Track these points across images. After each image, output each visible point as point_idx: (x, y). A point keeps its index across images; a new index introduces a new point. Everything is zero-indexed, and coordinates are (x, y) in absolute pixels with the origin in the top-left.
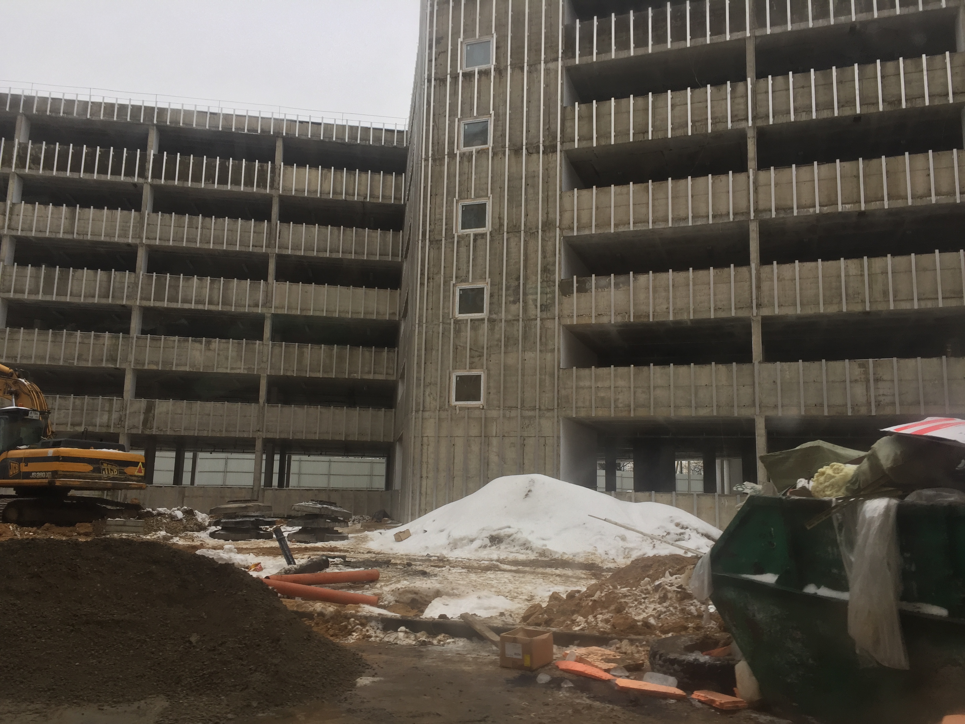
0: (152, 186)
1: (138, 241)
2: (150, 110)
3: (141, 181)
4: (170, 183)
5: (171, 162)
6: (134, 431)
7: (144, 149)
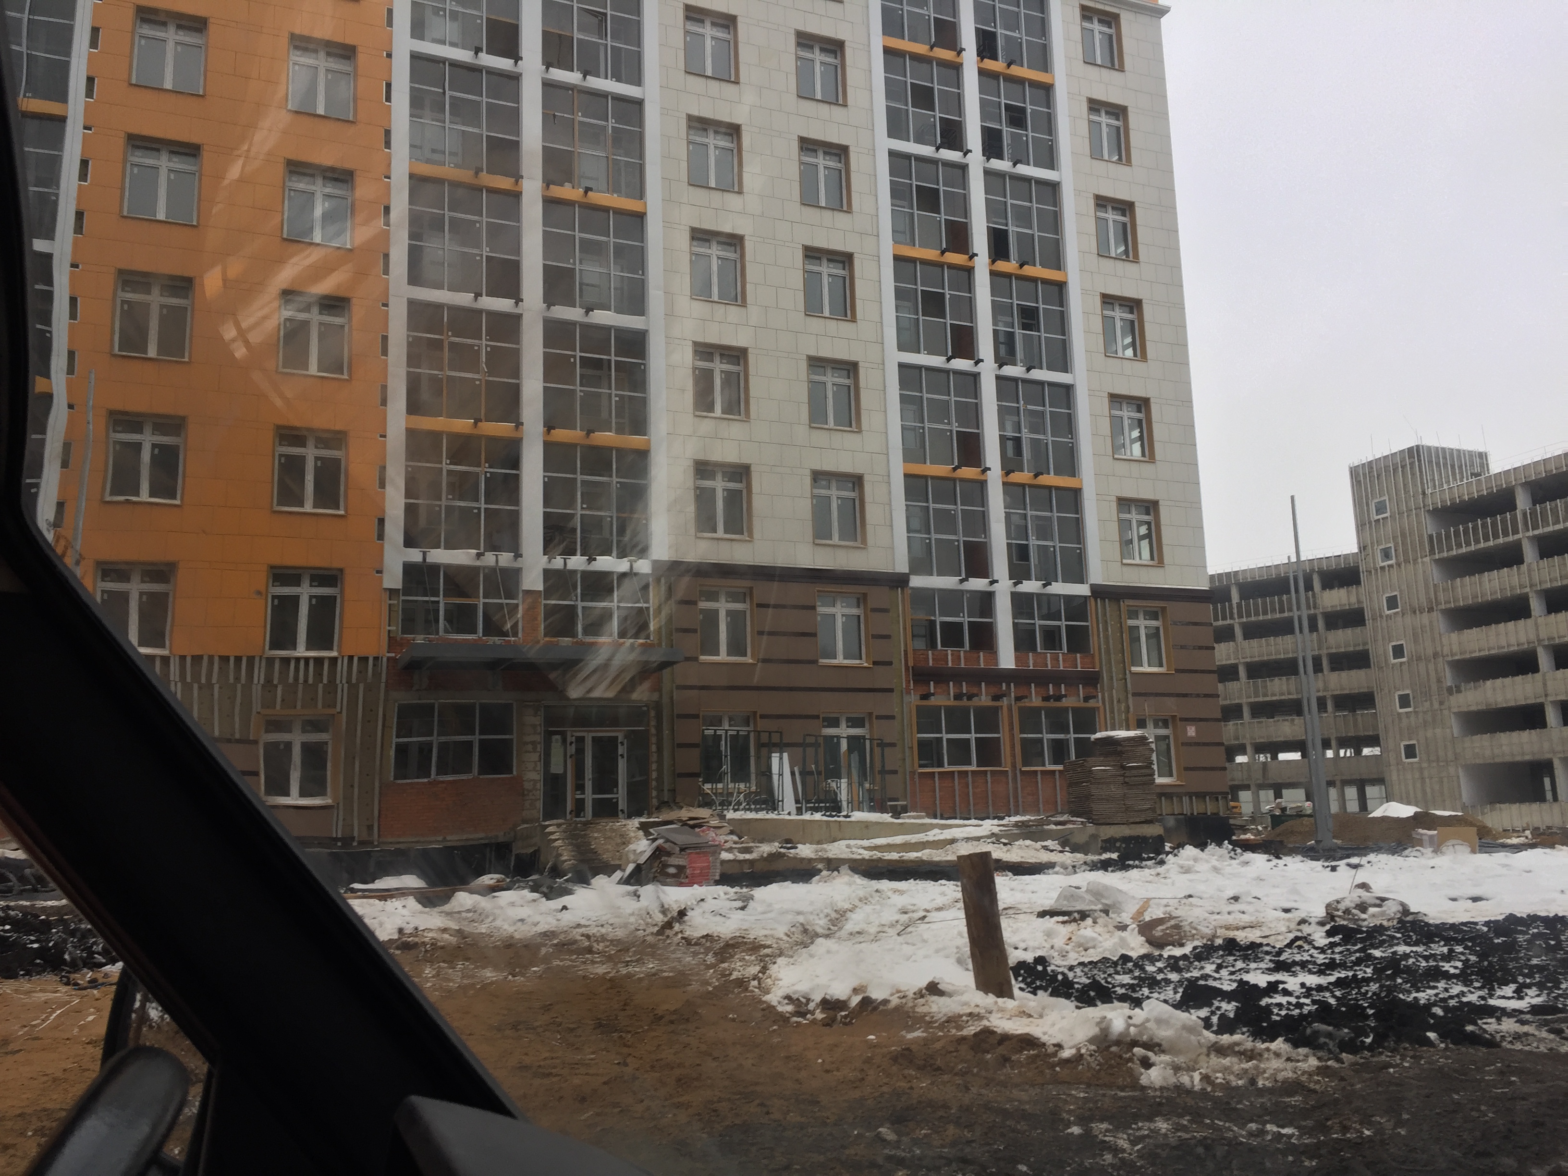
0: (1240, 623)
1: (1237, 661)
2: (1228, 575)
3: (1232, 622)
4: (1249, 619)
5: (1248, 606)
6: (1258, 782)
7: (1229, 600)
